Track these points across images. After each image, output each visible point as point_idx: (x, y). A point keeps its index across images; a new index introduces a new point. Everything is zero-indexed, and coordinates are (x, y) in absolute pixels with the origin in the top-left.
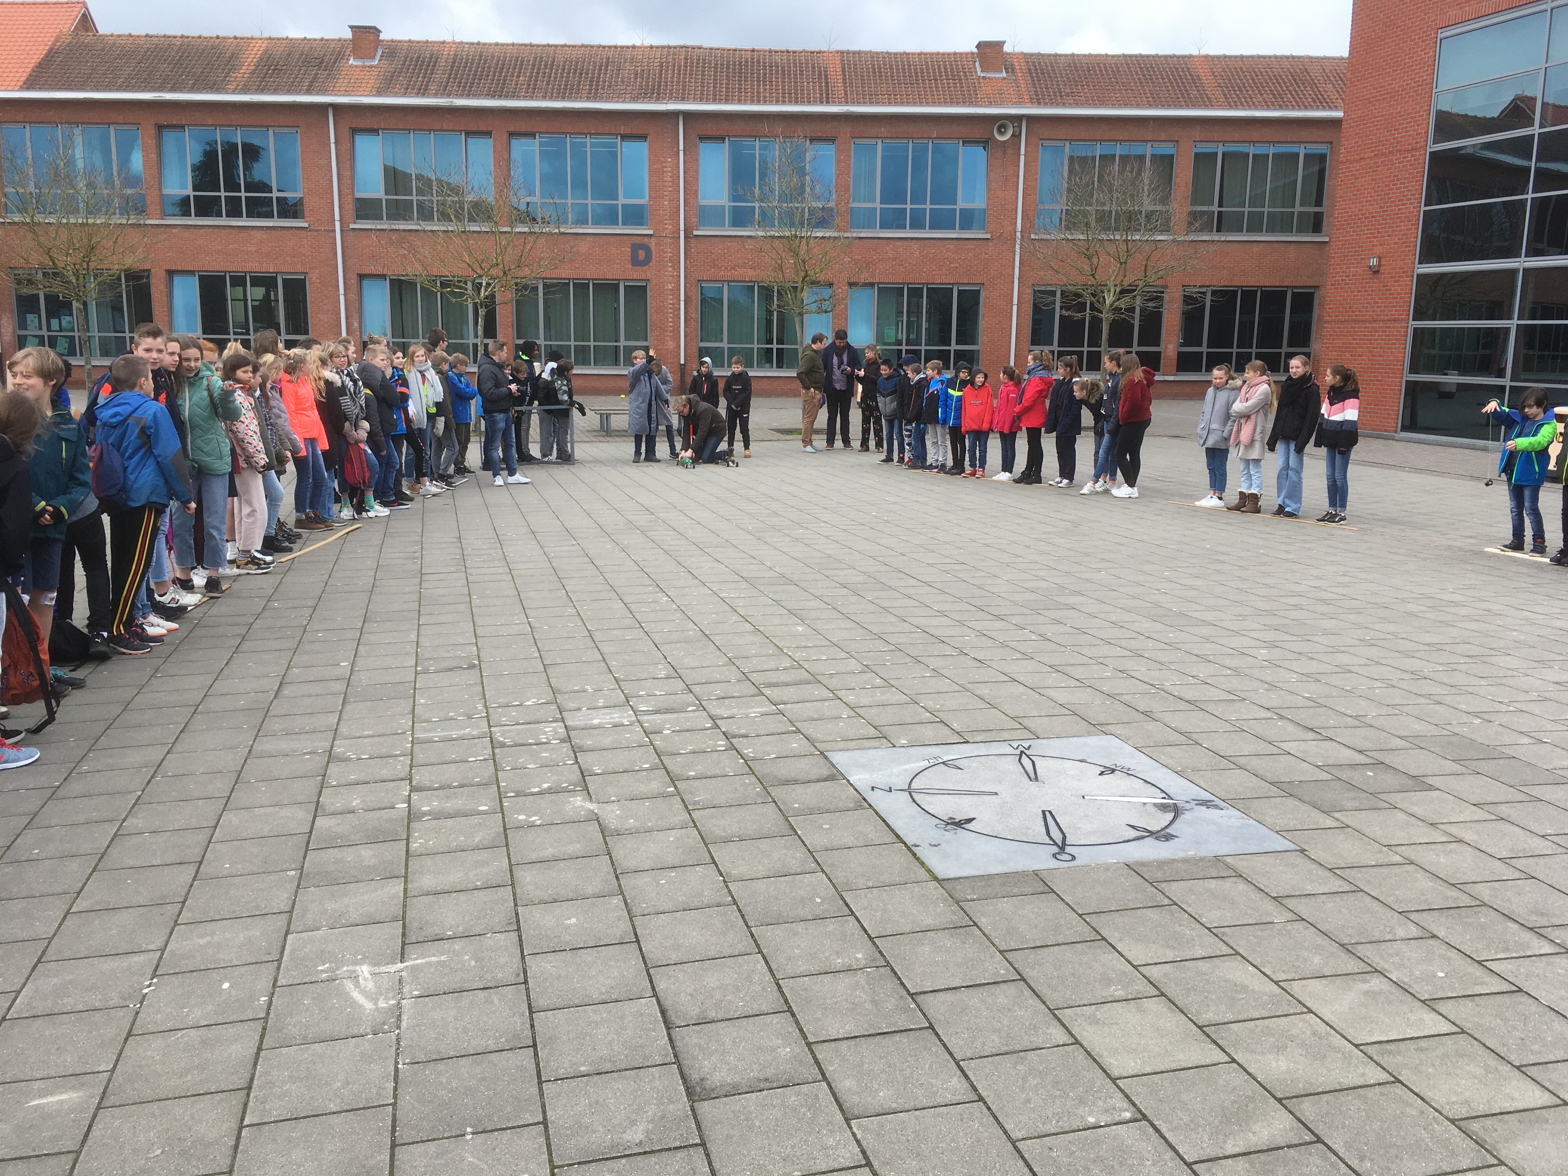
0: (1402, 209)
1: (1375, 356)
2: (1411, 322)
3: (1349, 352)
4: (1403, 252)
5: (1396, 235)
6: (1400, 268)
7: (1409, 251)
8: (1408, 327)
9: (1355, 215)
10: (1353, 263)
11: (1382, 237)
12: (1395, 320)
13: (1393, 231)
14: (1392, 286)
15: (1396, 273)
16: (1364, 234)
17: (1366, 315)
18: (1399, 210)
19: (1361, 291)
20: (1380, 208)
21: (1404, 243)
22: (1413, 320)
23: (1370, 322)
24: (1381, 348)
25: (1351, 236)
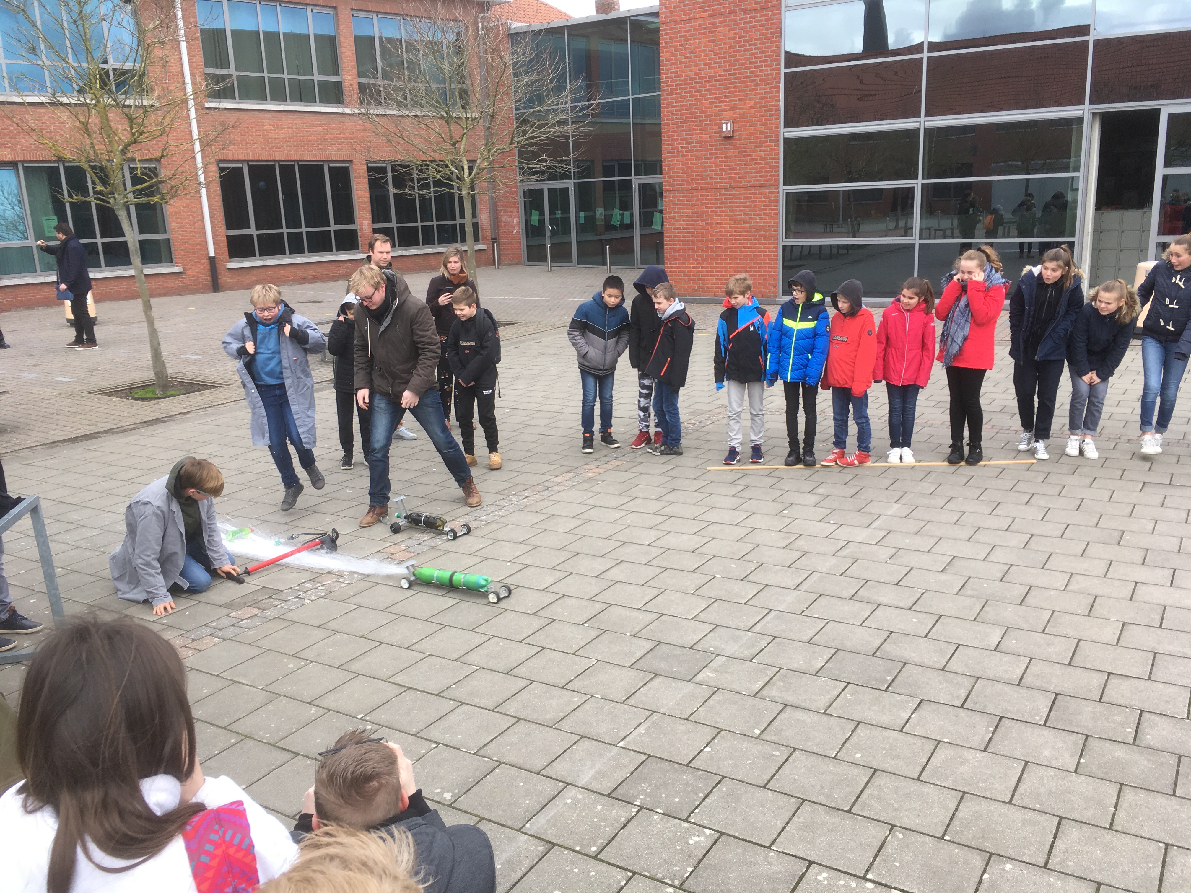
0: (756, 72)
1: (739, 223)
2: (782, 187)
3: (702, 220)
4: (762, 116)
5: (750, 99)
6: (761, 133)
7: (771, 115)
8: (778, 192)
9: (690, 79)
10: (694, 130)
11: (731, 101)
12: (761, 186)
13: (746, 95)
14: (754, 151)
15: (757, 138)
16: (706, 99)
17: (721, 183)
18: (752, 72)
19: (710, 158)
20: (725, 70)
21: (764, 106)
22: (785, 184)
23: (726, 189)
24: (746, 215)
25: (688, 101)
